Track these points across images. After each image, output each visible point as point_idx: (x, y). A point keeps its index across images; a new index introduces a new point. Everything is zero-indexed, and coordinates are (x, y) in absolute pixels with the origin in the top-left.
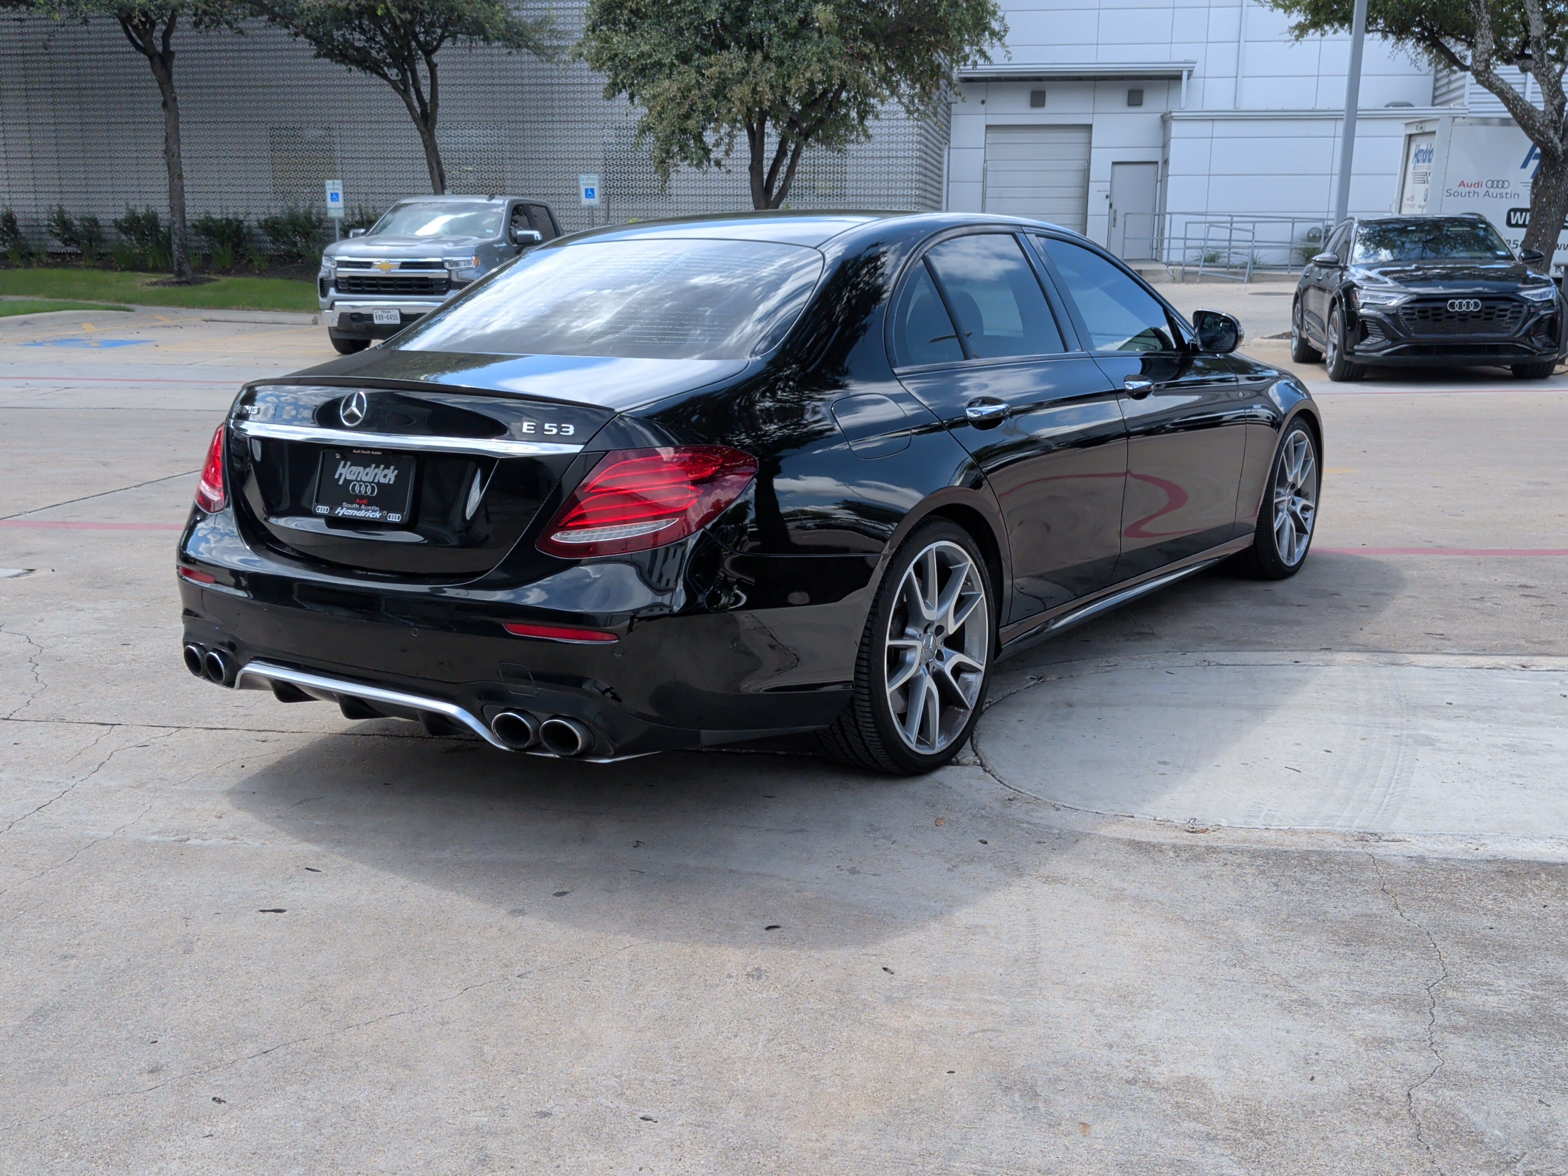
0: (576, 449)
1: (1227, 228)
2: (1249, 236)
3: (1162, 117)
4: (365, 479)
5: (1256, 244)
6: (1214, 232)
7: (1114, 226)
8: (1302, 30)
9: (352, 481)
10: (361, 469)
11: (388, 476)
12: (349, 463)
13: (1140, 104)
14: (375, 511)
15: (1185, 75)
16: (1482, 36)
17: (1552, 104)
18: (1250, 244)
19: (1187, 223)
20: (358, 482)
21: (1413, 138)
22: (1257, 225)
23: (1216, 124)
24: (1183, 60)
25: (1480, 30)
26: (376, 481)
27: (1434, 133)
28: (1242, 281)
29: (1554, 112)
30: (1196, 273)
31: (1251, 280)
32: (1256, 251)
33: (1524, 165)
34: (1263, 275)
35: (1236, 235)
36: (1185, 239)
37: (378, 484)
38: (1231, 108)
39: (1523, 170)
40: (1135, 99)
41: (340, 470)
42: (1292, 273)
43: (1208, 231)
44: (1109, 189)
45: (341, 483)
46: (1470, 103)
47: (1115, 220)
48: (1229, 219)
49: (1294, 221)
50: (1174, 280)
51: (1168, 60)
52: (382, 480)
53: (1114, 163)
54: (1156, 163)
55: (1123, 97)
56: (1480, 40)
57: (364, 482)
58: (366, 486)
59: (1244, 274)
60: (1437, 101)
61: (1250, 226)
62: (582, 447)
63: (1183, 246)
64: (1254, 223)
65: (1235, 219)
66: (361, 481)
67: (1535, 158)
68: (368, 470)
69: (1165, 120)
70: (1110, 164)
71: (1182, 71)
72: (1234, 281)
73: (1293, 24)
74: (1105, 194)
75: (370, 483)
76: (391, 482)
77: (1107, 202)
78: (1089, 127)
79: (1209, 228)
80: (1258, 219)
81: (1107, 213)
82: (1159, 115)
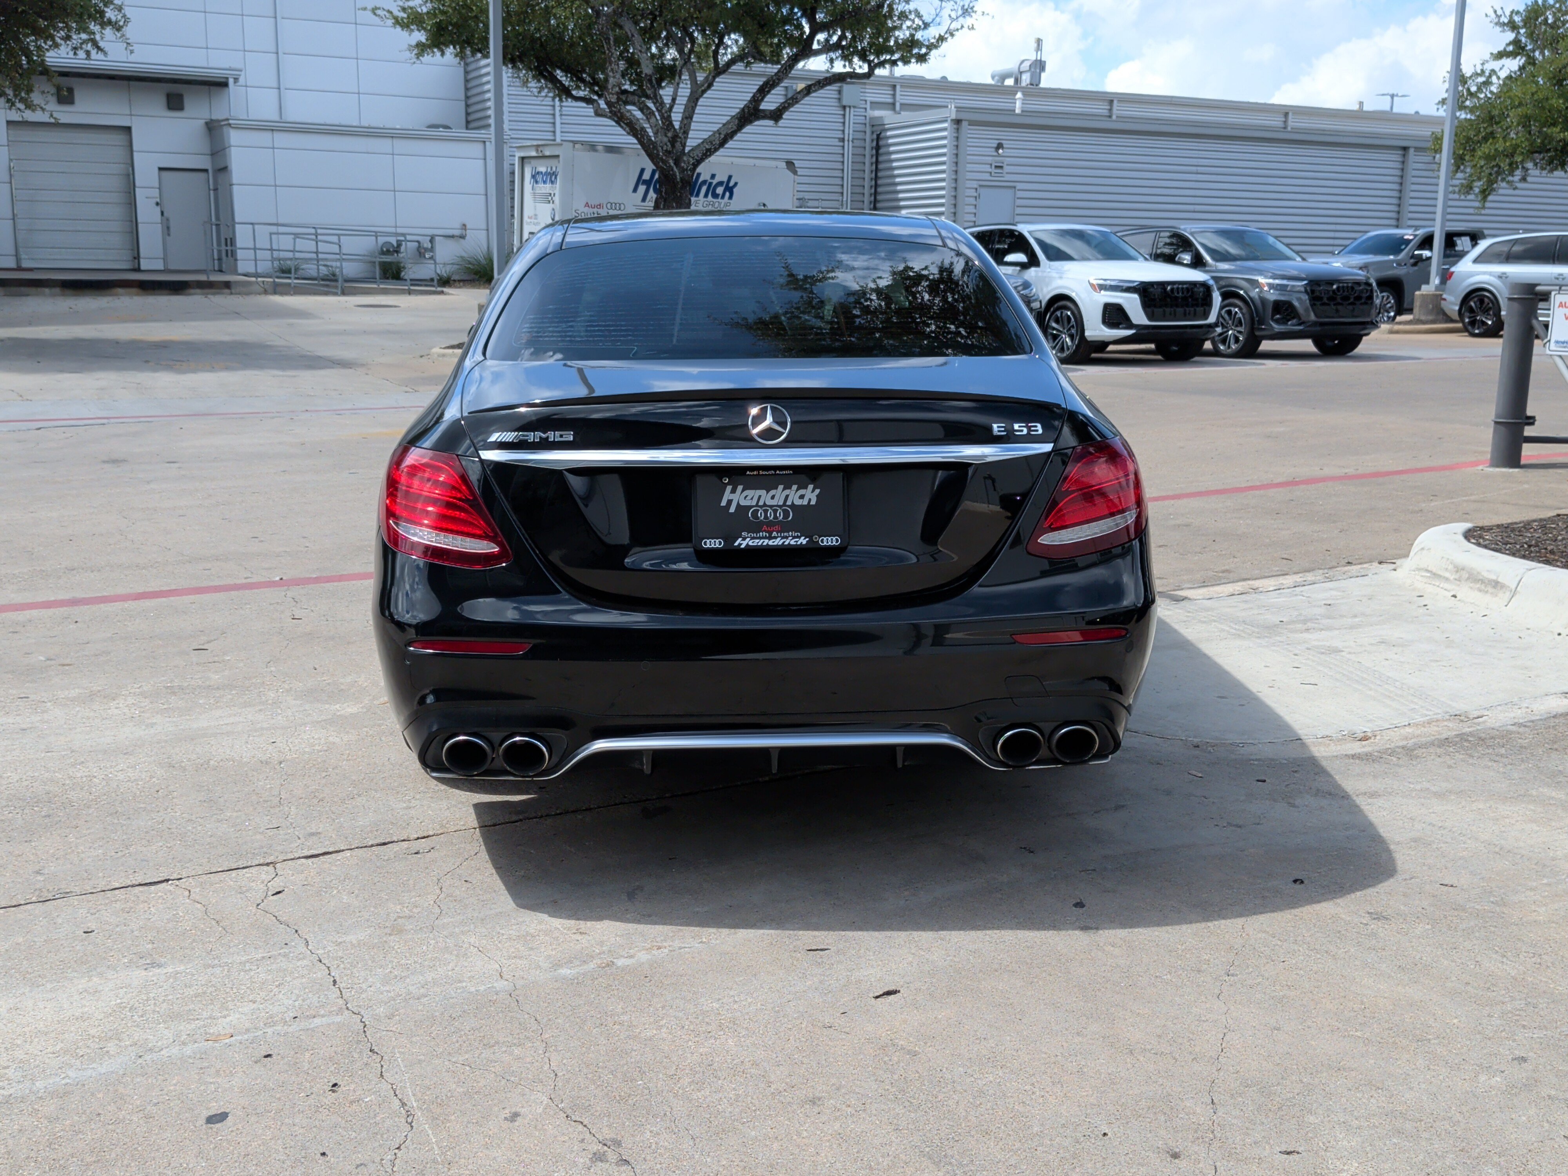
0: (1048, 447)
1: (313, 240)
2: (335, 249)
3: (207, 123)
4: (770, 502)
5: (344, 257)
6: (301, 244)
7: (169, 235)
8: (421, 49)
9: (752, 507)
10: (763, 492)
11: (810, 495)
12: (740, 488)
13: (180, 108)
14: (799, 537)
15: (231, 81)
16: (612, 70)
17: (666, 136)
18: (338, 257)
19: (271, 234)
20: (761, 507)
21: (525, 160)
22: (342, 237)
23: (276, 134)
24: (227, 66)
25: (611, 65)
26: (789, 503)
27: (557, 156)
28: (335, 294)
29: (668, 144)
30: (289, 284)
31: (344, 293)
32: (344, 264)
33: (635, 190)
34: (355, 287)
35: (322, 247)
36: (271, 250)
37: (793, 506)
38: (277, 118)
39: (634, 194)
40: (175, 103)
41: (727, 495)
42: (381, 286)
43: (295, 242)
44: (158, 195)
45: (732, 510)
46: (510, 130)
47: (168, 228)
48: (313, 231)
49: (376, 235)
50: (266, 292)
51: (205, 65)
52: (798, 502)
53: (161, 169)
54: (206, 171)
55: (163, 100)
56: (611, 74)
57: (771, 507)
58: (775, 511)
59: (336, 287)
60: (472, 125)
61: (335, 239)
62: (1052, 445)
63: (270, 258)
64: (339, 235)
65: (319, 231)
66: (765, 505)
67: (643, 184)
68: (772, 492)
69: (213, 128)
70: (157, 170)
71: (227, 78)
72: (326, 294)
73: (414, 43)
74: (155, 201)
75: (780, 507)
76: (813, 502)
77: (158, 209)
78: (128, 130)
79: (294, 239)
80: (342, 232)
81: (159, 221)
82: (203, 122)
